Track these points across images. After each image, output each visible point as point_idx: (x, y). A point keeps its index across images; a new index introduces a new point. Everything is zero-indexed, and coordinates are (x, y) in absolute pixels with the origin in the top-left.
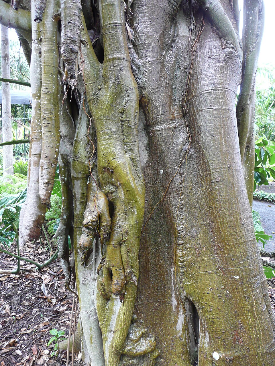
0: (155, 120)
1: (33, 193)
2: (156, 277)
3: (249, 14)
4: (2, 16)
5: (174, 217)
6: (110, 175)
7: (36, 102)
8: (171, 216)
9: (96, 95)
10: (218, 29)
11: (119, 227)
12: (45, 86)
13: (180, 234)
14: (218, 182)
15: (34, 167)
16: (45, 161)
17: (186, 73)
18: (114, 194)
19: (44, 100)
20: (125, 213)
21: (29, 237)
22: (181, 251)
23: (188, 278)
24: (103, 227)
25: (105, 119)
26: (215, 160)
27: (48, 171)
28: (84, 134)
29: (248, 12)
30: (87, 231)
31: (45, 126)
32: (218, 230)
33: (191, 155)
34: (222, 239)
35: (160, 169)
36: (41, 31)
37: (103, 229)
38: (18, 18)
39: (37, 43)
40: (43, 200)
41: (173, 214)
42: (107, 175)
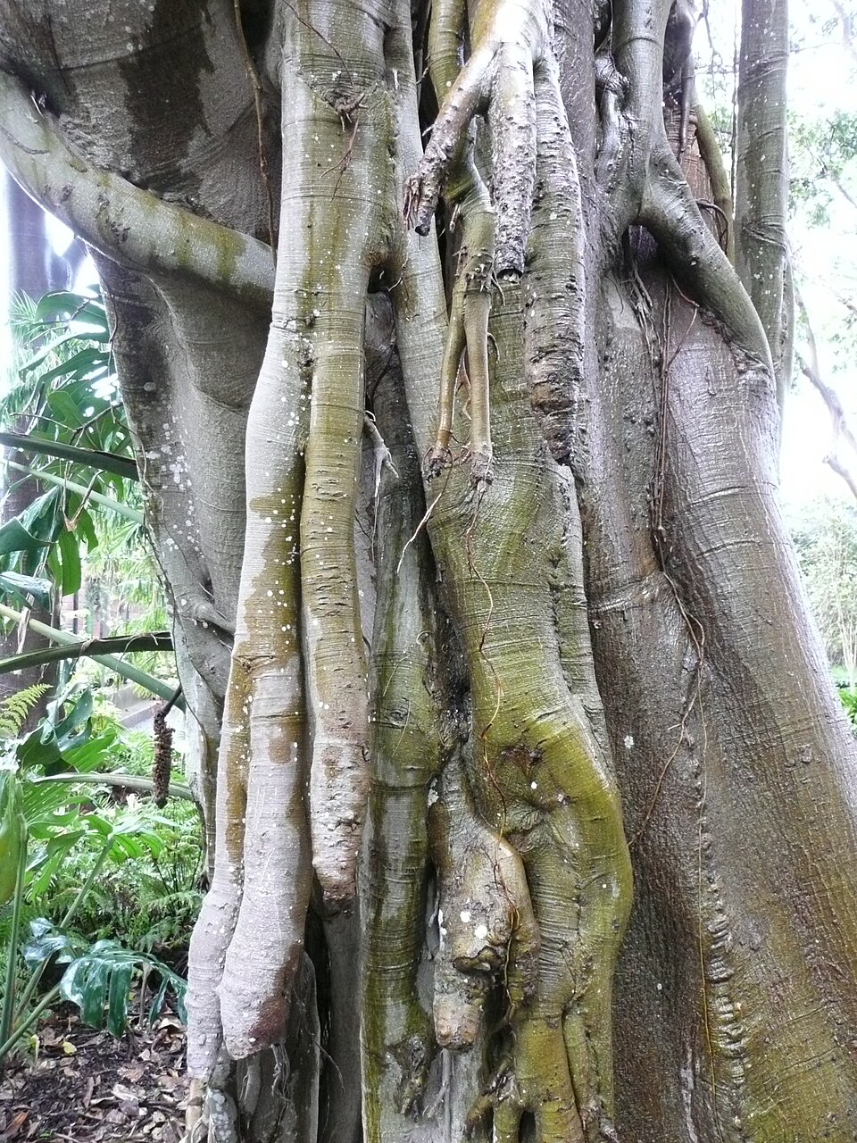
0: (606, 580)
1: (274, 864)
2: (629, 1107)
3: (761, 283)
4: (129, 229)
5: (692, 889)
6: (524, 772)
7: (272, 527)
8: (676, 888)
9: (468, 503)
10: (719, 317)
11: (560, 950)
12: (326, 475)
13: (717, 943)
14: (807, 763)
15: (274, 765)
16: (345, 742)
17: (653, 435)
18: (534, 836)
19: (323, 523)
20: (578, 897)
21: (253, 1040)
22: (725, 1004)
23: (758, 1092)
24: (523, 957)
25: (504, 585)
26: (787, 697)
27: (353, 777)
28: (416, 634)
29: (757, 276)
30: (466, 981)
31: (328, 614)
32: (825, 915)
33: (708, 685)
34: (844, 945)
35: (624, 734)
36: (316, 295)
37: (522, 967)
38: (188, 241)
39: (297, 331)
40: (337, 887)
41: (685, 878)
42: (511, 770)
